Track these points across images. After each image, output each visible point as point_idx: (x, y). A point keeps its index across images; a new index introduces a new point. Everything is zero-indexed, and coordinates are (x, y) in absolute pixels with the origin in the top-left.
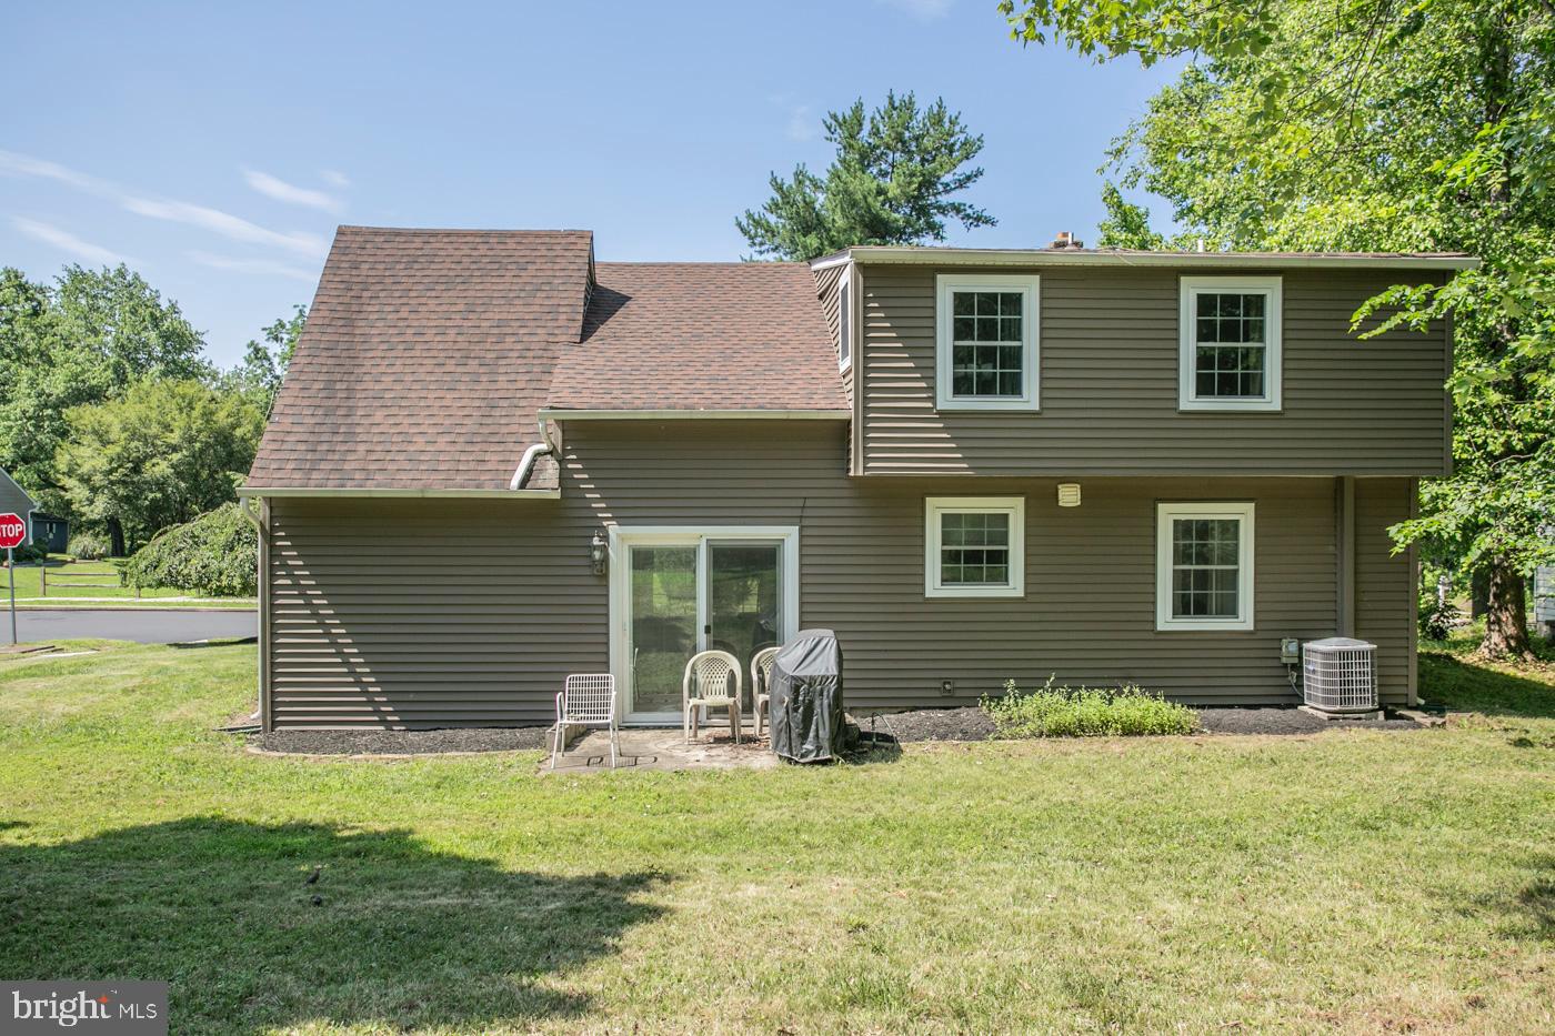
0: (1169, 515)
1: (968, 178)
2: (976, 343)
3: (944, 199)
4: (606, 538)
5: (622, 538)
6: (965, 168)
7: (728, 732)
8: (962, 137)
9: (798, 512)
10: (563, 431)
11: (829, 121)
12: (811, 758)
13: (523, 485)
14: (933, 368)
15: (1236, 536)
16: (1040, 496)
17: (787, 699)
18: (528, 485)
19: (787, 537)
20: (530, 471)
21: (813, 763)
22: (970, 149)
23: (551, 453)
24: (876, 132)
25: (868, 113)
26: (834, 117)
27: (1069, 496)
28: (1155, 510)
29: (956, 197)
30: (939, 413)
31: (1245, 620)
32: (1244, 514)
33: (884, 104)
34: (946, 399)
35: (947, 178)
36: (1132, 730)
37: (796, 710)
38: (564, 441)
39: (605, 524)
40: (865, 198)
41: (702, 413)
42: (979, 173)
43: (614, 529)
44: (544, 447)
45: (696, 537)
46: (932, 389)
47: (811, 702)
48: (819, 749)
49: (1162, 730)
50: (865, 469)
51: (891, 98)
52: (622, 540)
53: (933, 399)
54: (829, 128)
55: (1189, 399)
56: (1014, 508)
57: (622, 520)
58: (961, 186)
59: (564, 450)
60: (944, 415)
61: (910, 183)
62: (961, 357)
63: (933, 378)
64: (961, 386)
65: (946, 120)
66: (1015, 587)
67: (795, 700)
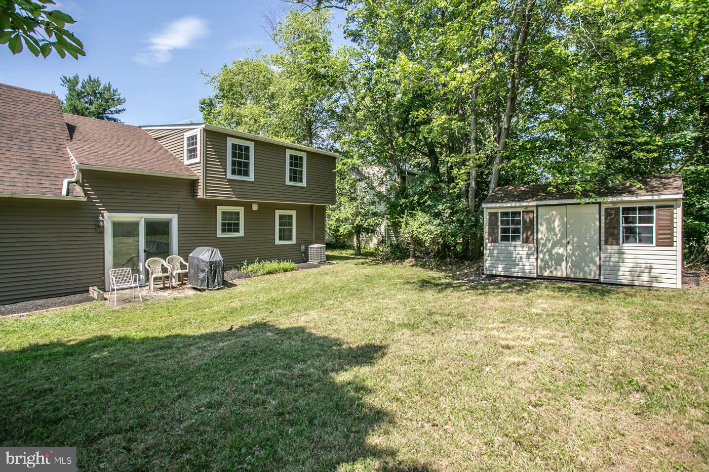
0: (278, 213)
1: (120, 111)
2: (237, 159)
3: (110, 116)
4: (103, 217)
5: (109, 217)
6: (119, 107)
7: (162, 286)
8: (118, 97)
9: (177, 209)
10: (82, 174)
11: (63, 79)
12: (217, 288)
13: (68, 195)
14: (226, 166)
15: (292, 219)
16: (247, 206)
17: (207, 270)
18: (70, 194)
19: (174, 218)
20: (68, 190)
21: (218, 289)
22: (120, 102)
23: (76, 182)
24: (83, 87)
25: (81, 80)
26: (65, 78)
27: (255, 207)
28: (275, 212)
29: (115, 116)
30: (228, 179)
31: (294, 241)
32: (293, 213)
33: (86, 78)
34: (229, 176)
35: (112, 109)
36: (286, 271)
37: (211, 272)
38: (83, 178)
39: (102, 212)
40: (82, 109)
41: (147, 172)
42: (124, 110)
43: (106, 214)
44: (73, 180)
45: (140, 218)
46: (226, 172)
47: (216, 269)
48: (219, 284)
49: (292, 270)
50: (206, 195)
51: (90, 77)
52: (108, 219)
53: (226, 175)
54: (63, 81)
55: (288, 182)
56: (241, 210)
57: (109, 211)
58: (117, 113)
59: (83, 181)
60: (229, 180)
61: (100, 108)
62: (234, 163)
63: (226, 169)
64: (233, 173)
65: (112, 90)
66: (241, 233)
67: (211, 269)
